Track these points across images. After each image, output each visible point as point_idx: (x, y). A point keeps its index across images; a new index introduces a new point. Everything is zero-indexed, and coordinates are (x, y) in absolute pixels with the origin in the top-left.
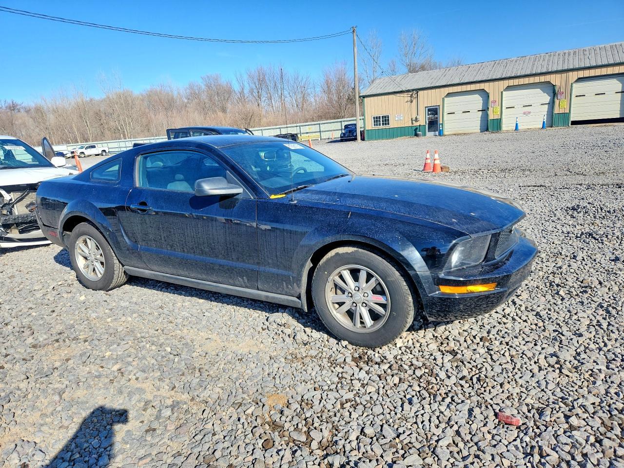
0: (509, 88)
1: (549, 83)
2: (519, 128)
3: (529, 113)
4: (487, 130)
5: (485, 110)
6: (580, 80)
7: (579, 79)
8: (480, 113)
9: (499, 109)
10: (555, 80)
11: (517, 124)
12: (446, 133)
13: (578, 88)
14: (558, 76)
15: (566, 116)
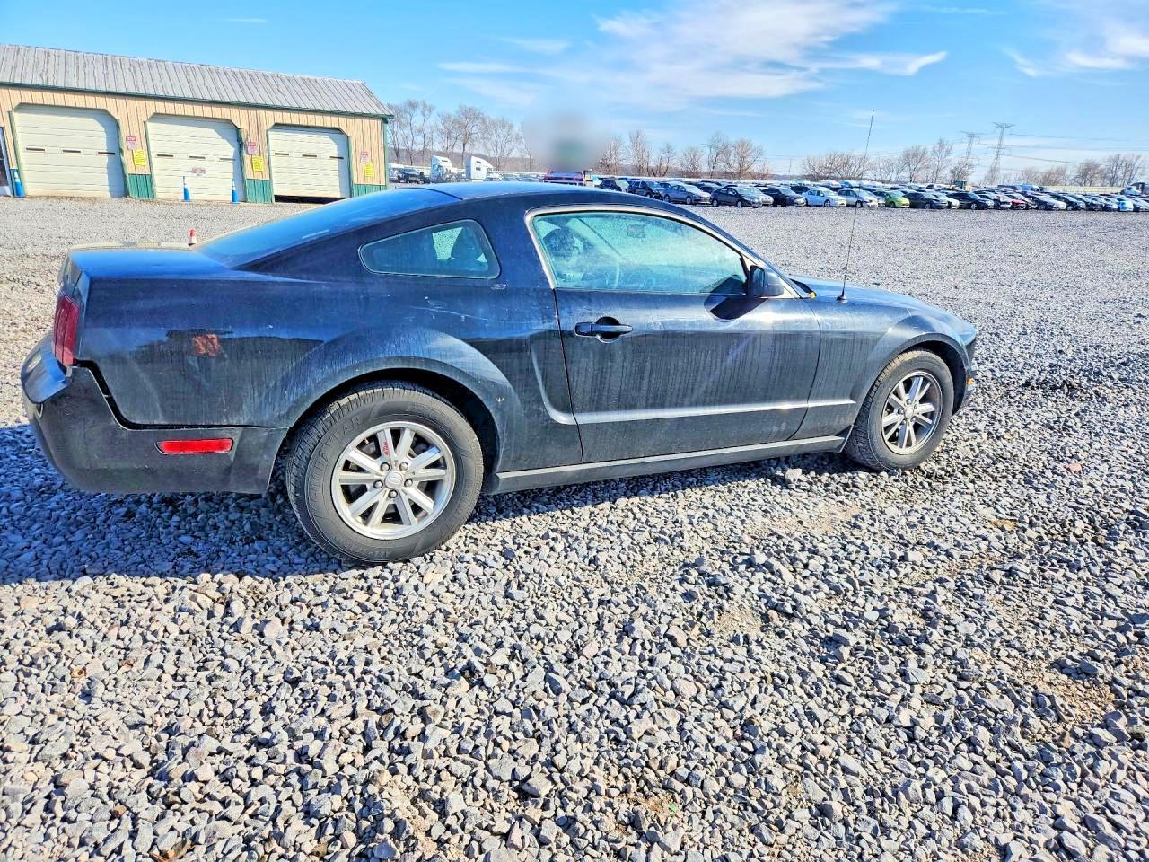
0: (157, 117)
1: (228, 122)
2: (192, 196)
3: (203, 171)
4: (126, 194)
5: (115, 153)
6: (277, 126)
7: (276, 124)
8: (106, 157)
9: (145, 156)
10: (240, 118)
11: (185, 190)
12: (29, 188)
13: (278, 140)
14: (243, 112)
15: (266, 184)
